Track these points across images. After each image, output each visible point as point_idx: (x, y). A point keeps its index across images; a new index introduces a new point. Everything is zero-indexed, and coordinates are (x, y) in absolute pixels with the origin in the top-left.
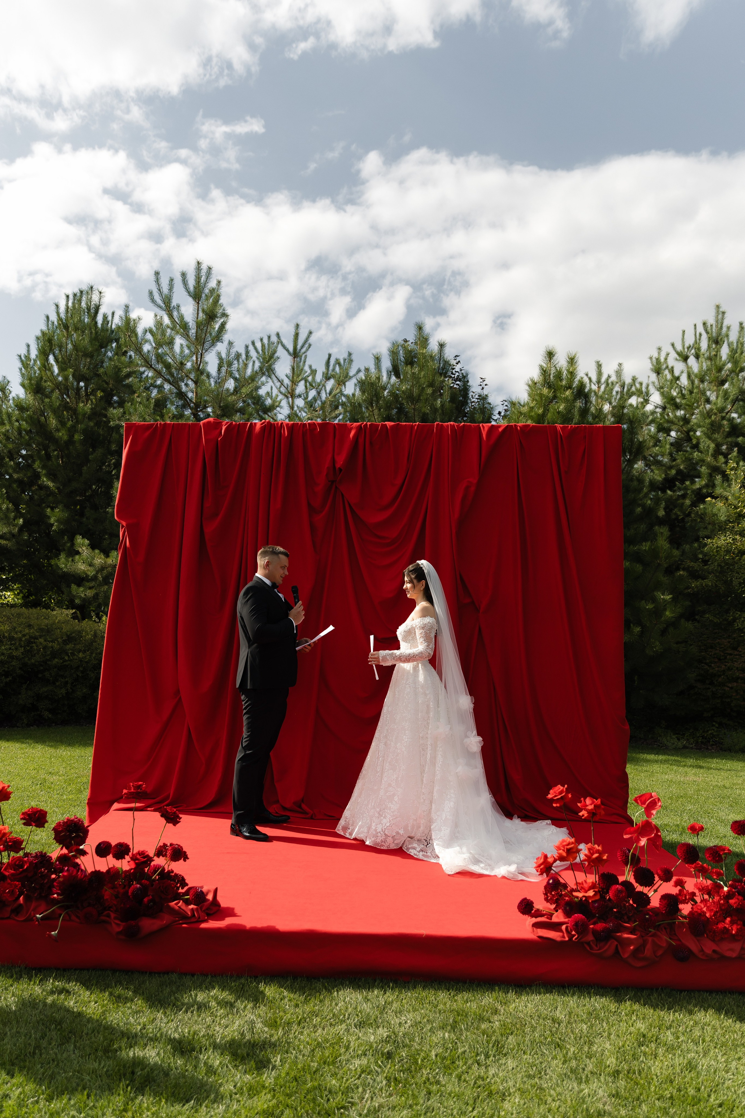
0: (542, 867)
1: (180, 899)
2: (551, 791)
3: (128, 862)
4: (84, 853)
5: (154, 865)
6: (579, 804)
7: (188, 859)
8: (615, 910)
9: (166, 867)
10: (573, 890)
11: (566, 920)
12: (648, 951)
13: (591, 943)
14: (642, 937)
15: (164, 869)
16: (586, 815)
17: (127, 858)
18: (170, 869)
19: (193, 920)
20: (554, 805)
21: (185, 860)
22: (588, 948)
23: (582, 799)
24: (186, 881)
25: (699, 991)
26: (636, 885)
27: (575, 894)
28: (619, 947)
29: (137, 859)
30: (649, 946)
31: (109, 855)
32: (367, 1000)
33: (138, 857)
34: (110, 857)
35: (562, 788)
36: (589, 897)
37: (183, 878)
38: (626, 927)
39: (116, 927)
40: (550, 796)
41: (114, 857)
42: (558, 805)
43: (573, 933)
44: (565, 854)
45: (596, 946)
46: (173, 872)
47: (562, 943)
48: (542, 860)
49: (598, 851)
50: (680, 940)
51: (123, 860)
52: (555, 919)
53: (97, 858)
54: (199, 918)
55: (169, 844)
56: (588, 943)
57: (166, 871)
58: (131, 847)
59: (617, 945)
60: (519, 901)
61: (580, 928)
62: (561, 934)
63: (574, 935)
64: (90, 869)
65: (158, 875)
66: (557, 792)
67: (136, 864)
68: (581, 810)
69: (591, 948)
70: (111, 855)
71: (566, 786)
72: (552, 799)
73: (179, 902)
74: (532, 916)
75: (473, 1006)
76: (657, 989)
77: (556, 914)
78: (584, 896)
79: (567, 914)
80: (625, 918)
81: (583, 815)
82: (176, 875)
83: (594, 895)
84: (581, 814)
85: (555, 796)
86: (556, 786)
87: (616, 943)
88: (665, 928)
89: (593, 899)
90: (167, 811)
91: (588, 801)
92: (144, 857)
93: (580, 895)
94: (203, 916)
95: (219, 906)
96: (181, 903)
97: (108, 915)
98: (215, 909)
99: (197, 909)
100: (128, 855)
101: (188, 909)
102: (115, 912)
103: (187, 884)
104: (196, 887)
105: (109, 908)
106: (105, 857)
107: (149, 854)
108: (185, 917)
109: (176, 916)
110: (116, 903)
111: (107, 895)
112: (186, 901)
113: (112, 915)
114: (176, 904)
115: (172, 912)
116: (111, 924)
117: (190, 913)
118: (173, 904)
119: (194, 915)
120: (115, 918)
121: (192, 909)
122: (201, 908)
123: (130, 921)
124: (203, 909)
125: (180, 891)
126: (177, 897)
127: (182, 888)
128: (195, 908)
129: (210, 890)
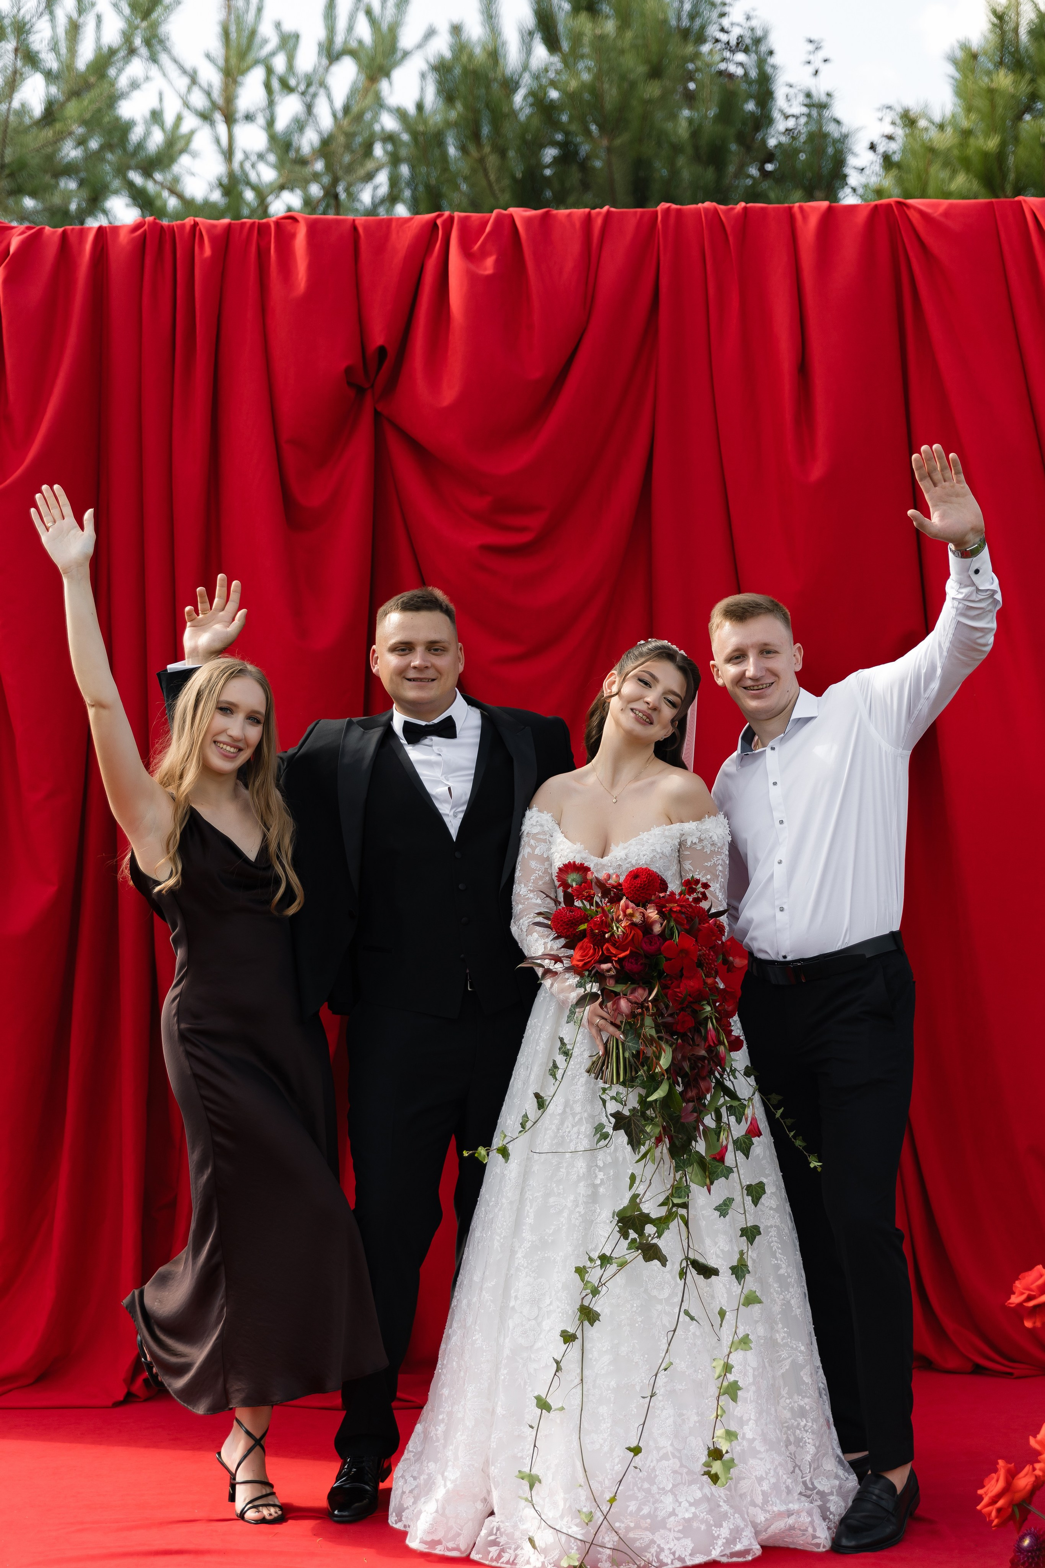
0: (1000, 1503)
2: (1018, 1285)
20: (1028, 1324)
40: (1015, 1300)
42: (1038, 1324)
66: (1034, 1286)
72: (1020, 1311)
85: (1030, 1298)
86: (1030, 1268)
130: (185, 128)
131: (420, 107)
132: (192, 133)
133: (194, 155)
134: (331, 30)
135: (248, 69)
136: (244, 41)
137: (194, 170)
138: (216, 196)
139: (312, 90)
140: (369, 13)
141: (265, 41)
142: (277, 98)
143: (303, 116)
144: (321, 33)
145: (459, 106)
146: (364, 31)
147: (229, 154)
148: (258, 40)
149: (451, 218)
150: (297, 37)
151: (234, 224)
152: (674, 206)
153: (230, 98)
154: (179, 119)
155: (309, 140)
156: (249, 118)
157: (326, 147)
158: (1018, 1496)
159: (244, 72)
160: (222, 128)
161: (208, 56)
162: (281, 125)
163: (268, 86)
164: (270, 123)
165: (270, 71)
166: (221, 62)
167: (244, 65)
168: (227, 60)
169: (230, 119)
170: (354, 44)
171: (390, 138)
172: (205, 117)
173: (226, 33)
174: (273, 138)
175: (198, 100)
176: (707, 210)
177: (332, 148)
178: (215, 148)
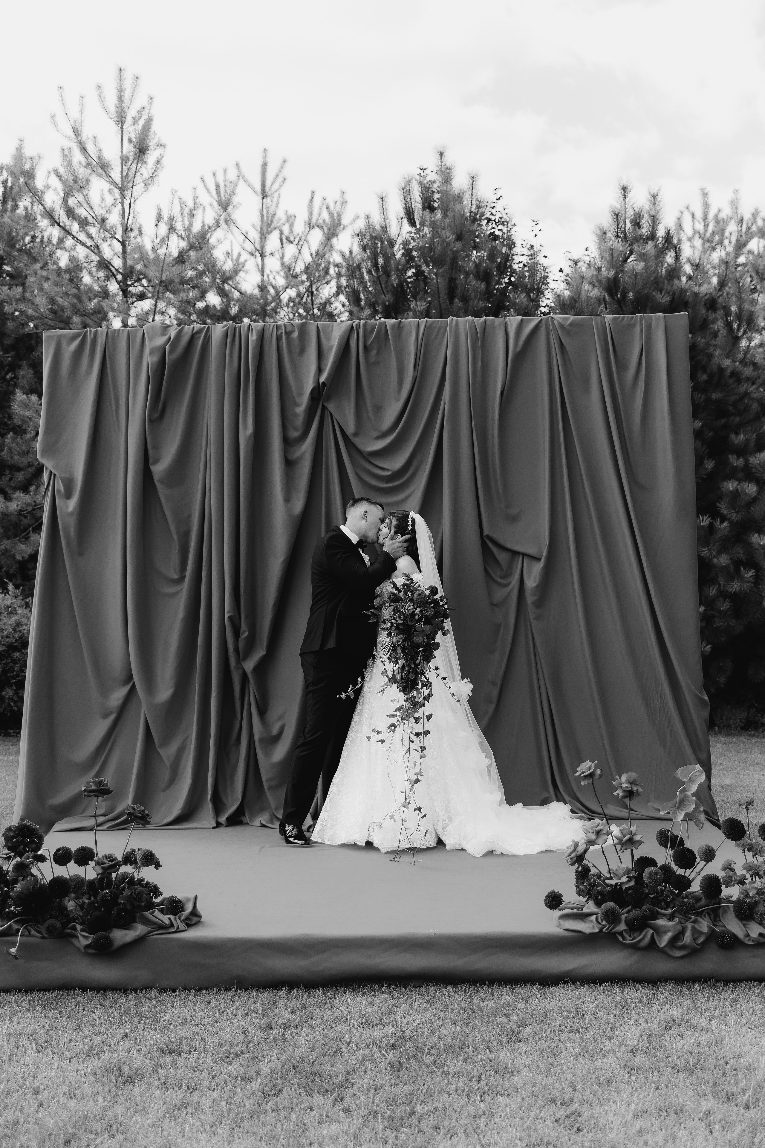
0: (572, 855)
1: (154, 908)
2: (579, 768)
3: (93, 868)
4: (42, 859)
5: (122, 873)
6: (614, 783)
7: (160, 866)
8: (651, 896)
9: (136, 875)
10: (607, 879)
11: (597, 910)
12: (687, 938)
13: (624, 933)
14: (682, 923)
15: (132, 878)
16: (621, 794)
17: (92, 864)
18: (140, 876)
19: (172, 930)
20: (582, 783)
21: (156, 868)
22: (621, 939)
23: (617, 777)
24: (160, 890)
25: (746, 981)
26: (675, 868)
27: (608, 882)
28: (655, 934)
29: (105, 863)
30: (688, 933)
31: (69, 862)
32: (372, 1004)
33: (105, 861)
34: (72, 864)
35: (590, 763)
36: (622, 883)
37: (156, 886)
38: (664, 915)
39: (84, 940)
40: (578, 774)
41: (76, 863)
42: (586, 783)
43: (604, 923)
44: (593, 837)
45: (630, 936)
46: (143, 880)
47: (592, 935)
48: (573, 848)
49: (631, 833)
50: (725, 926)
51: (87, 866)
52: (585, 910)
53: (56, 866)
54: (178, 928)
55: (137, 850)
56: (621, 933)
57: (136, 879)
58: (95, 851)
59: (653, 934)
60: (546, 895)
61: (611, 917)
62: (590, 925)
63: (605, 926)
64: (49, 877)
65: (127, 883)
66: (586, 768)
67: (103, 868)
68: (616, 789)
69: (624, 938)
70: (73, 861)
71: (596, 761)
72: (579, 777)
73: (154, 911)
74: (560, 910)
75: (491, 1005)
76: (700, 981)
77: (587, 905)
78: (616, 884)
79: (598, 904)
80: (663, 903)
81: (618, 794)
82: (148, 883)
83: (628, 881)
84: (615, 794)
85: (583, 773)
86: (583, 762)
87: (651, 931)
88: (709, 915)
89: (627, 886)
91: (624, 778)
92: (112, 861)
93: (613, 882)
94: (182, 926)
95: (200, 917)
96: (157, 913)
97: (74, 928)
98: (195, 919)
99: (175, 919)
100: (92, 860)
101: (165, 919)
102: (81, 924)
103: (161, 894)
104: (172, 896)
105: (74, 920)
106: (65, 864)
107: (116, 859)
108: (161, 927)
109: (152, 926)
110: (81, 914)
111: (71, 905)
112: (162, 911)
113: (79, 927)
114: (152, 913)
115: (146, 922)
116: (77, 937)
117: (167, 922)
118: (147, 914)
119: (172, 925)
120: (82, 930)
121: (170, 919)
122: (180, 918)
123: (99, 933)
124: (182, 918)
125: (154, 900)
126: (151, 906)
127: (156, 898)
128: (172, 917)
129: (188, 900)
130: (242, 260)
131: (351, 252)
132: (246, 261)
133: (247, 272)
134: (311, 214)
135: (271, 231)
136: (270, 219)
137: (246, 279)
138: (257, 292)
139: (301, 243)
140: (327, 208)
141: (280, 219)
142: (284, 245)
143: (297, 255)
144: (306, 217)
145: (368, 253)
146: (325, 215)
147: (262, 272)
148: (276, 218)
149: (359, 323)
150: (295, 217)
151: (266, 325)
152: (455, 318)
153: (262, 247)
154: (239, 254)
155: (299, 266)
156: (272, 254)
157: (307, 269)
158: (579, 853)
159: (269, 233)
160: (259, 259)
161: (253, 226)
162: (287, 259)
163: (281, 240)
164: (282, 258)
165: (282, 233)
166: (259, 229)
167: (269, 229)
168: (261, 228)
169: (262, 255)
170: (321, 221)
171: (336, 266)
172: (252, 254)
173: (262, 216)
174: (283, 265)
175: (249, 247)
176: (469, 320)
177: (310, 271)
178: (256, 269)
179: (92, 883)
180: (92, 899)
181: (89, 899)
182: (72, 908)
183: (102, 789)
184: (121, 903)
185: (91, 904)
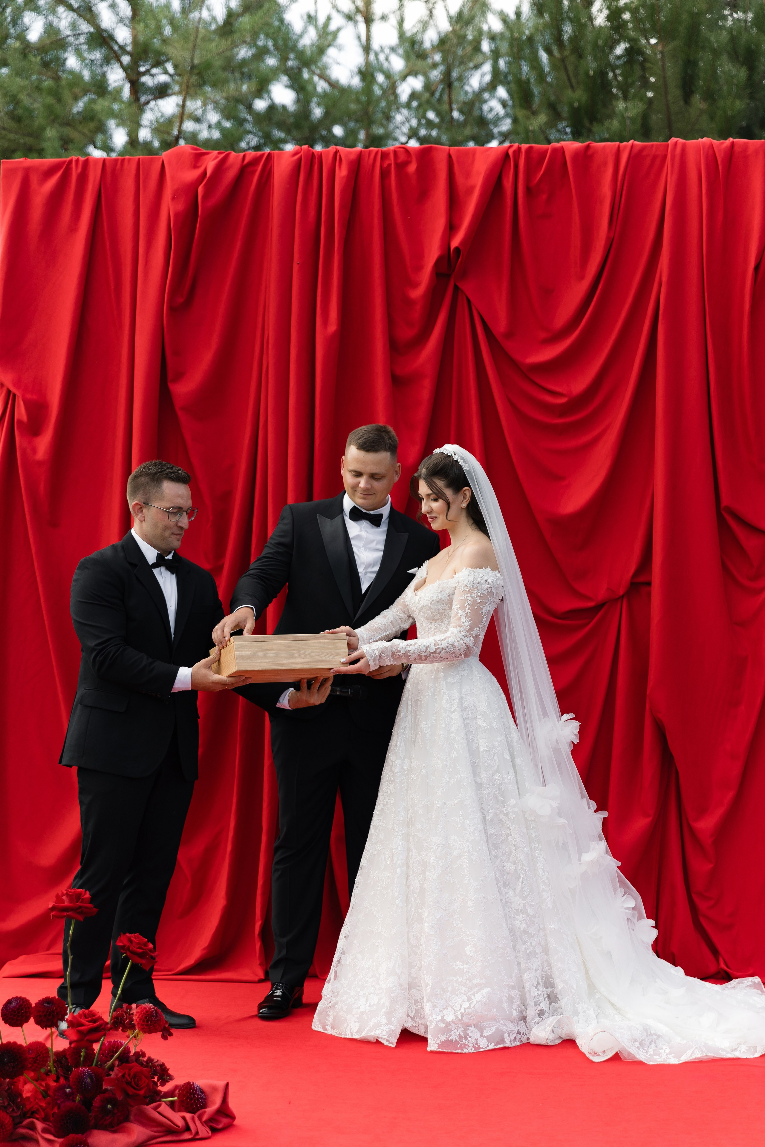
1: (160, 1100)
3: (64, 1031)
5: (110, 1042)
9: (131, 1046)
15: (127, 1050)
17: (62, 1025)
18: (138, 1049)
19: (187, 1136)
21: (165, 1038)
24: (169, 1072)
29: (82, 1025)
31: (27, 1021)
33: (83, 1021)
34: (31, 1025)
37: (163, 1066)
41: (37, 1022)
46: (143, 1054)
51: (54, 1029)
53: (5, 1026)
54: (197, 1133)
57: (132, 1054)
65: (118, 1058)
67: (79, 1032)
70: (32, 1020)
73: (160, 1105)
82: (150, 1060)
90: (131, 941)
92: (94, 1021)
94: (204, 1131)
95: (233, 1118)
96: (164, 1108)
97: (32, 1127)
98: (225, 1121)
99: (193, 1119)
100: (62, 1019)
101: (177, 1118)
102: (43, 1120)
103: (171, 1078)
104: (189, 1083)
105: (32, 1114)
106: (21, 1025)
107: (100, 1018)
108: (171, 1130)
109: (155, 1129)
110: (44, 1105)
111: (27, 1090)
112: (172, 1105)
113: (39, 1125)
114: (155, 1109)
115: (147, 1121)
116: (37, 1142)
117: (180, 1123)
118: (149, 1109)
119: (187, 1129)
120: (44, 1131)
121: (184, 1118)
122: (200, 1118)
123: (72, 1136)
124: (205, 1118)
125: (160, 1088)
126: (155, 1096)
127: (163, 1085)
128: (188, 1116)
129: (214, 1089)
130: (333, 27)
132: (339, 30)
133: (340, 48)
137: (339, 60)
138: (356, 82)
143: (426, 18)
145: (547, 17)
147: (367, 48)
149: (519, 149)
151: (364, 151)
152: (681, 140)
154: (329, 18)
155: (430, 38)
156: (383, 18)
157: (442, 43)
160: (362, 26)
162: (408, 26)
164: (401, 24)
169: (369, 20)
171: (493, 38)
172: (349, 18)
174: (402, 35)
175: (345, 5)
176: (704, 144)
177: (447, 47)
178: (356, 42)
179: (60, 1056)
180: (62, 1081)
181: (57, 1080)
182: (29, 1095)
183: (80, 907)
184: (106, 1090)
185: (62, 1088)
